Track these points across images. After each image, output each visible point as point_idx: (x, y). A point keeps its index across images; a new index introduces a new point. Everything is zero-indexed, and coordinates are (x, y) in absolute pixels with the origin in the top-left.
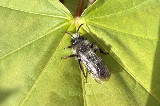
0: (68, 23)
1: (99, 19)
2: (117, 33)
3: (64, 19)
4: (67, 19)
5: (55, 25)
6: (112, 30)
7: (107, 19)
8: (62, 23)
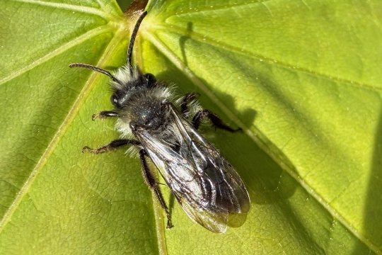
0: (104, 30)
1: (209, 16)
2: (269, 67)
3: (91, 15)
4: (99, 17)
5: (60, 36)
6: (251, 54)
7: (234, 19)
8: (83, 30)
